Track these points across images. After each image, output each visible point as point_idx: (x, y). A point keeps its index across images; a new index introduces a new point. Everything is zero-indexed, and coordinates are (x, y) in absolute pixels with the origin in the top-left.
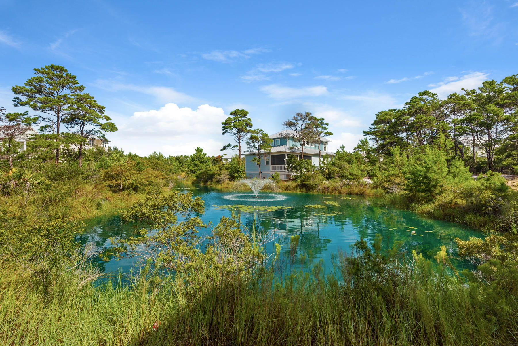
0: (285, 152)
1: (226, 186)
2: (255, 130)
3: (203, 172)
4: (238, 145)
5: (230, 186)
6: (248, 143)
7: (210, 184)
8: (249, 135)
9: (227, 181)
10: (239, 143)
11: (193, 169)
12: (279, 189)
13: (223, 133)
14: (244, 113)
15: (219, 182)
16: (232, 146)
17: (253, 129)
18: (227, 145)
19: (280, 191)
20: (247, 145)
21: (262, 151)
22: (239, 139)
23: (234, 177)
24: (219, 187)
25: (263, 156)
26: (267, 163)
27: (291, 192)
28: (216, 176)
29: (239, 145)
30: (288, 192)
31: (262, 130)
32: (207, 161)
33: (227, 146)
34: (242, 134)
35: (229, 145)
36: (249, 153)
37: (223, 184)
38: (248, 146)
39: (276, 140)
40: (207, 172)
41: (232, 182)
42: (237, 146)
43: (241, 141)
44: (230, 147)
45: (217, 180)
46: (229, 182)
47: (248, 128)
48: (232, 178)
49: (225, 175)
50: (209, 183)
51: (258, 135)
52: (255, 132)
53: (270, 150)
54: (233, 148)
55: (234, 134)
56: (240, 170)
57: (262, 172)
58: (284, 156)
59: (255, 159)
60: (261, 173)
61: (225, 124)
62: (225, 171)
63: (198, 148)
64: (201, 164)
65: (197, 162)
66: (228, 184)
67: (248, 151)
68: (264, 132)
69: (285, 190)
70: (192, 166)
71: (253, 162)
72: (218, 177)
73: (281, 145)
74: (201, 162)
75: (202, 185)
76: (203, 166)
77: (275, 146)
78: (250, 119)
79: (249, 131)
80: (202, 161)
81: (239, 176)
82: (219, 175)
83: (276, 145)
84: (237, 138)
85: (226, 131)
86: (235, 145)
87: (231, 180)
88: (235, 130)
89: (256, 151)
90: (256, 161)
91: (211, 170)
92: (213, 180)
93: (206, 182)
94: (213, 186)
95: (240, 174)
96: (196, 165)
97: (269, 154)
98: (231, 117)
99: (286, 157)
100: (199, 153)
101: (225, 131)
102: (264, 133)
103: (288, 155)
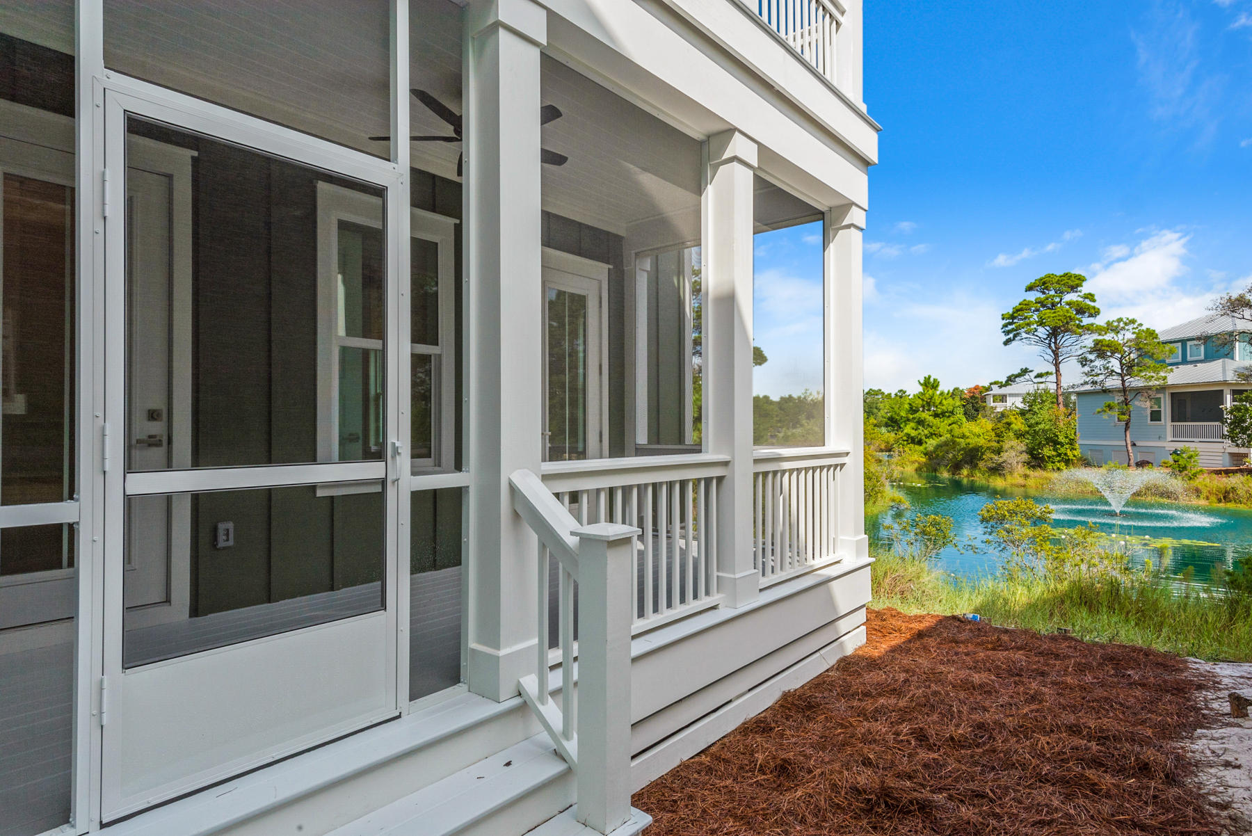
0: (1225, 383)
1: (1021, 481)
2: (1109, 324)
3: (946, 444)
4: (1053, 369)
5: (1031, 482)
6: (1084, 361)
7: (971, 475)
8: (1089, 340)
9: (1021, 469)
10: (1057, 365)
11: (913, 433)
12: (1198, 496)
13: (1007, 343)
14: (1073, 282)
15: (997, 470)
16: (1032, 375)
17: (1100, 321)
18: (1017, 371)
19: (1202, 502)
20: (1083, 366)
21: (1135, 382)
22: (1056, 354)
23: (1042, 459)
24: (998, 483)
25: (1139, 397)
26: (1156, 416)
27: (1242, 507)
28: (988, 455)
29: (1058, 371)
30: (1231, 506)
31: (1133, 321)
32: (952, 412)
33: (1019, 376)
34: (1066, 340)
35: (1025, 371)
36: (1088, 387)
37: (1009, 477)
38: (1087, 369)
39: (1189, 343)
40: (954, 442)
41: (1039, 473)
42: (1051, 374)
43: (1061, 358)
44: (1027, 377)
45: (990, 464)
46: (1028, 472)
47: (1086, 321)
48: (1036, 461)
49: (1014, 452)
50: (965, 472)
51: (1120, 336)
52: (1111, 327)
53: (1165, 378)
54: (1036, 380)
55: (1041, 340)
56: (1061, 439)
57: (1138, 444)
58: (1219, 396)
59: (1110, 407)
60: (1134, 445)
61: (1012, 317)
62: (1015, 442)
63: (927, 380)
64: (937, 421)
65: (925, 415)
66: (1026, 476)
67: (1086, 383)
68: (1141, 325)
69: (1220, 501)
70: (913, 424)
71: (1105, 417)
72: (996, 457)
73: (1208, 358)
74: (936, 415)
75: (945, 475)
76: (942, 425)
77: (1185, 361)
78: (1090, 297)
79: (1089, 329)
80: (939, 411)
81: (1059, 455)
82: (998, 452)
83: (1189, 358)
84: (1049, 351)
85: (1015, 336)
86: (1044, 371)
87: (1033, 467)
88: (1042, 332)
89: (1113, 382)
90: (1115, 413)
91: (963, 436)
92: (981, 464)
93: (956, 467)
94: (979, 479)
95: (1062, 450)
96: (921, 422)
97: (1162, 389)
98: (1033, 296)
99: (1228, 398)
100: (931, 392)
101: (1011, 336)
102: (1144, 328)
103: (1234, 392)
